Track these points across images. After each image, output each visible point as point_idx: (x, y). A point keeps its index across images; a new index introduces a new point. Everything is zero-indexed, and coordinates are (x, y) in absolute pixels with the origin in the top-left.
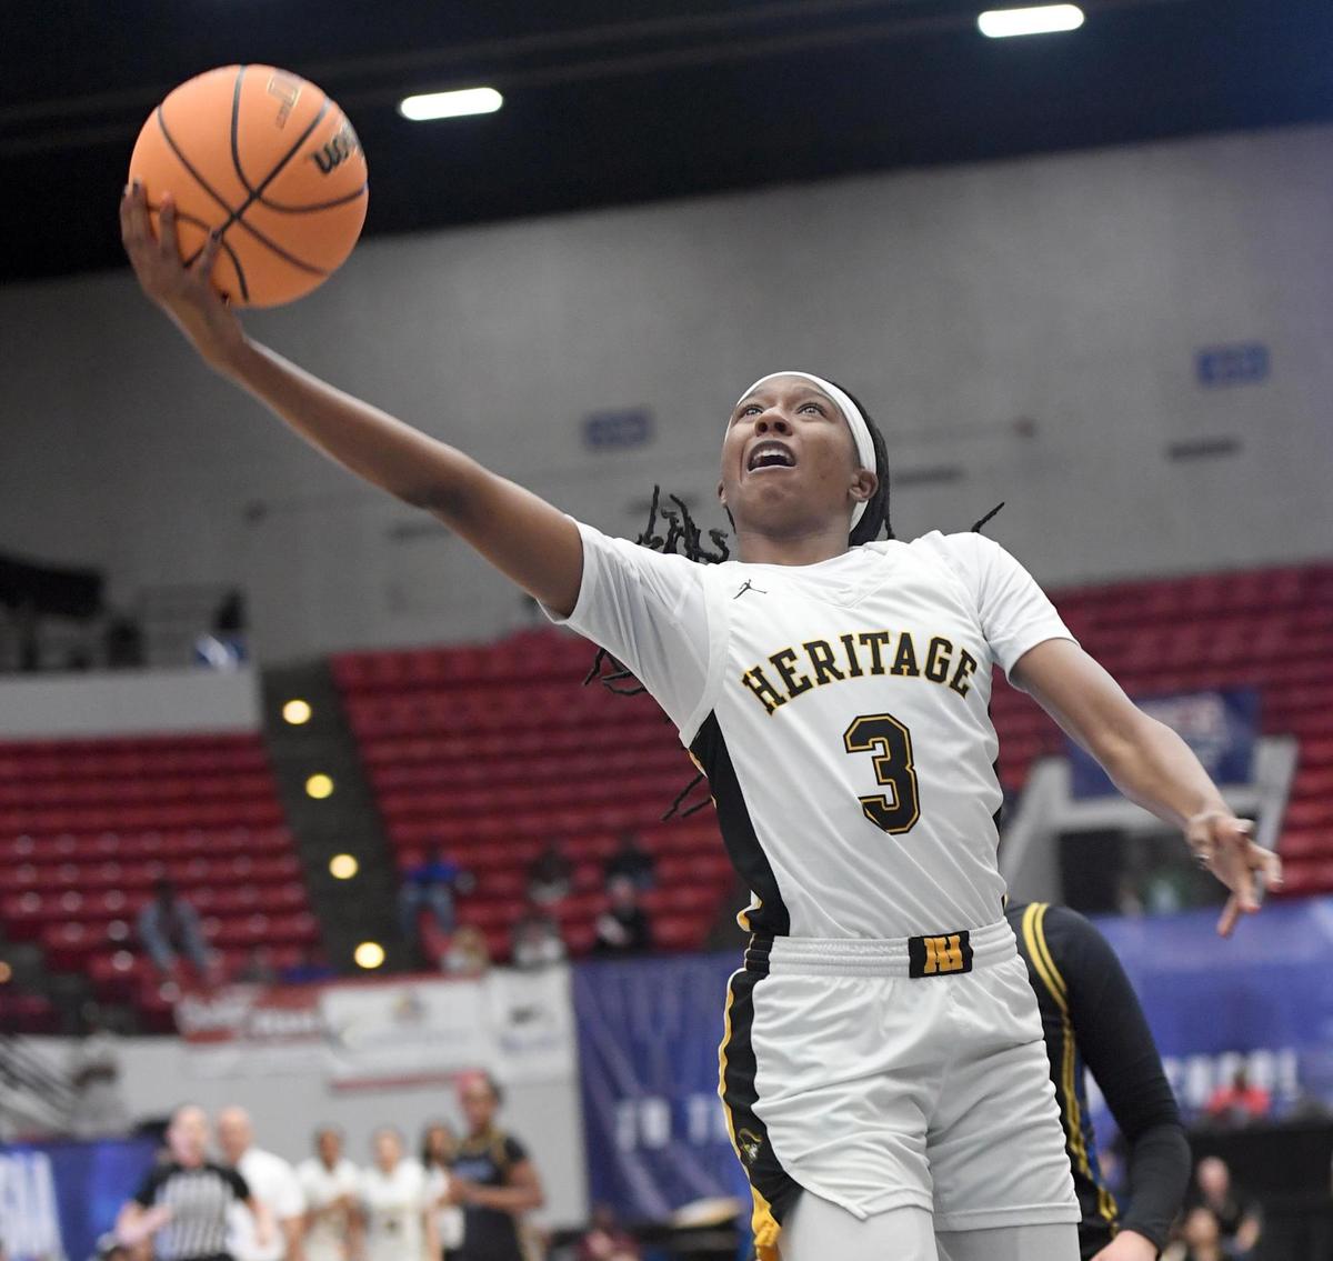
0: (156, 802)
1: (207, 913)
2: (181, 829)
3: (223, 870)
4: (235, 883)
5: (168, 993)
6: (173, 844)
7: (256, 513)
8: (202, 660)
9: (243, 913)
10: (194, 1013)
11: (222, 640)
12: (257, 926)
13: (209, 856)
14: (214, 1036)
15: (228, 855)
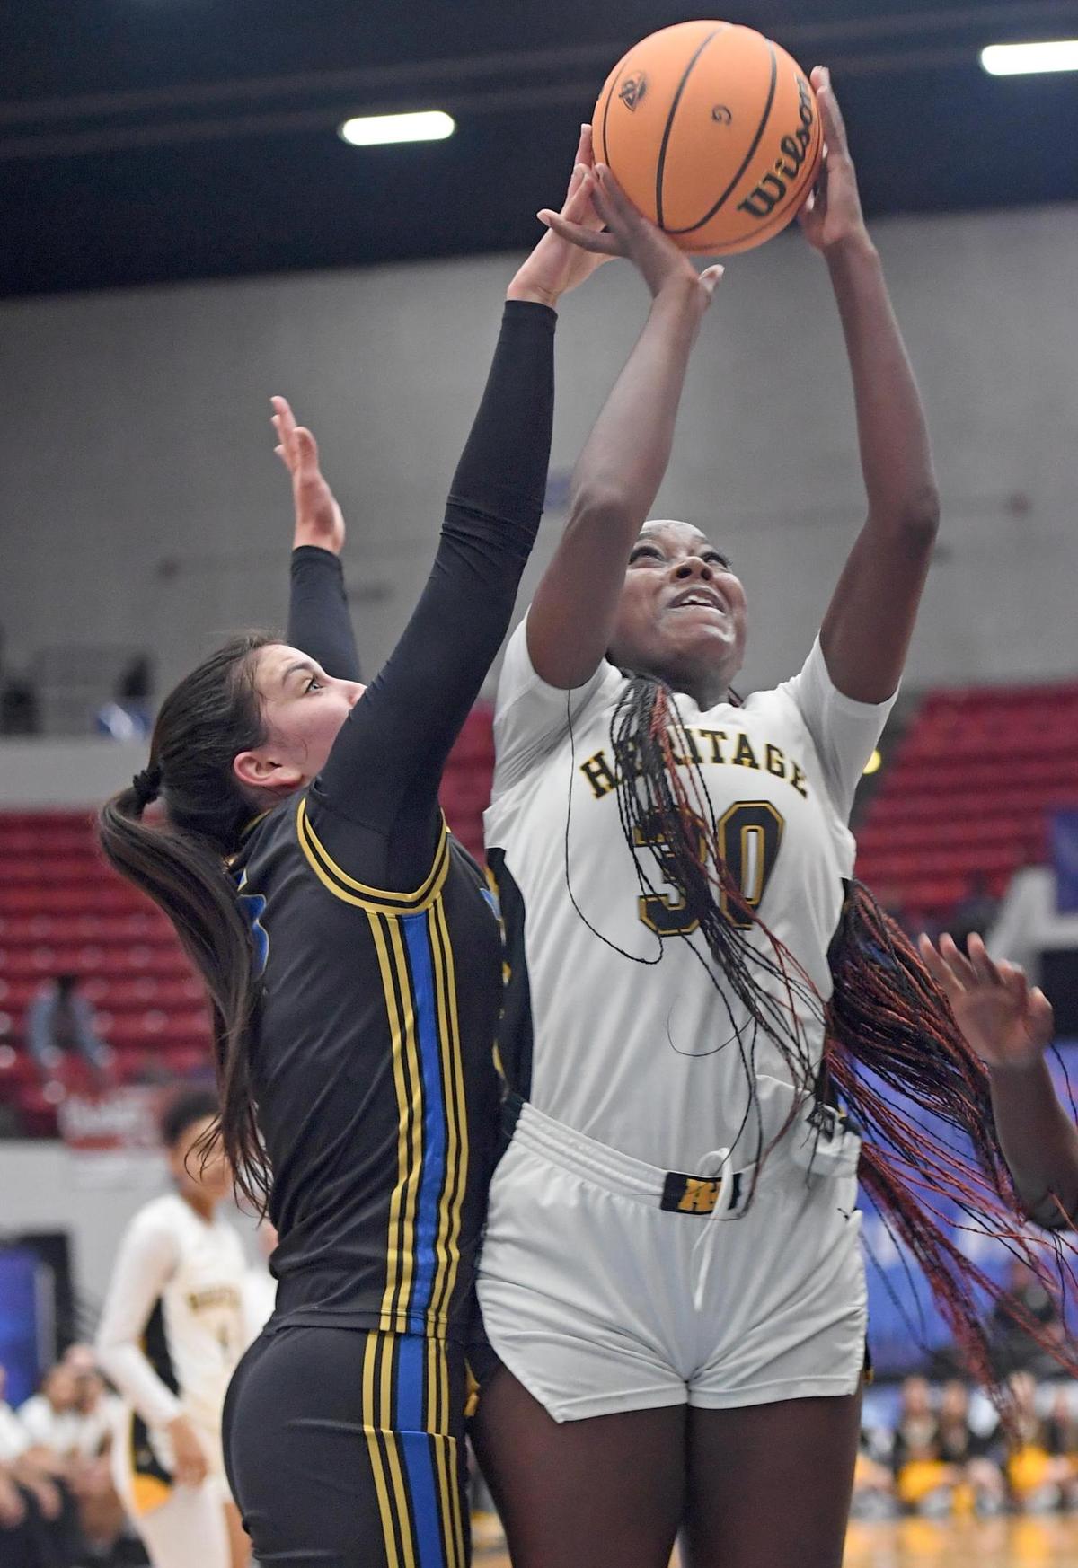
0: (45, 884)
1: (102, 1007)
2: (73, 914)
3: (118, 961)
4: (130, 976)
5: (52, 1092)
6: (63, 930)
7: (169, 570)
8: (103, 729)
9: (140, 1009)
10: (79, 1116)
11: (126, 708)
12: (153, 1024)
13: (103, 944)
14: (102, 1142)
15: (126, 944)
